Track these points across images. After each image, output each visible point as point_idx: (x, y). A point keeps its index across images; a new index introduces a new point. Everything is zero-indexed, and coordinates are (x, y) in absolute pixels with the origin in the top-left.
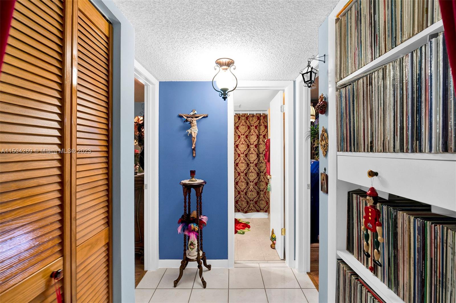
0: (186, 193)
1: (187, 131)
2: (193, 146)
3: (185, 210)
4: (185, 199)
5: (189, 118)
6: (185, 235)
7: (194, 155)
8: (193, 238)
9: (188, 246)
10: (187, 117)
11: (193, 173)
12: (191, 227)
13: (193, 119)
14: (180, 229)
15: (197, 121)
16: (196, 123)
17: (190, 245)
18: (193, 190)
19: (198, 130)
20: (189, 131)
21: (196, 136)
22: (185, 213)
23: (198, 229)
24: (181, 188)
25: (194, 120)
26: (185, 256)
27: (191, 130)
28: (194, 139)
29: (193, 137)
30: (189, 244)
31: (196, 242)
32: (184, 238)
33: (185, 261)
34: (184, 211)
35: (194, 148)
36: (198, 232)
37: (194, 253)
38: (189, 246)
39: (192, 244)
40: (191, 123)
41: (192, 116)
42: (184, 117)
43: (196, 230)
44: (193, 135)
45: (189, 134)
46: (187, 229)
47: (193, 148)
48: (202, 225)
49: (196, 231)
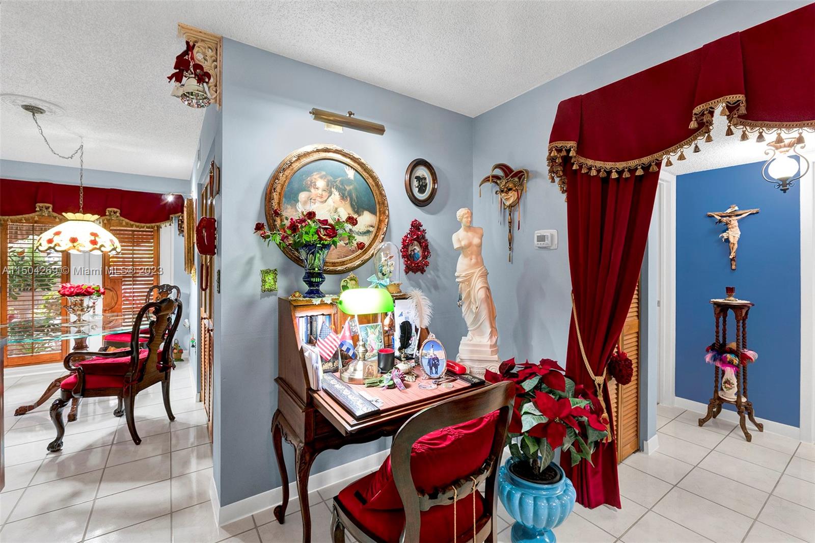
0: (718, 314)
1: (720, 236)
2: (732, 254)
3: (717, 336)
4: (717, 323)
5: (724, 219)
6: (717, 368)
7: (734, 267)
8: (730, 374)
9: (721, 384)
10: (721, 216)
11: (730, 291)
12: (726, 358)
13: (730, 219)
14: (708, 357)
15: (739, 221)
16: (737, 224)
17: (726, 382)
18: (730, 312)
19: (740, 233)
20: (725, 235)
21: (738, 242)
22: (717, 340)
23: (739, 362)
24: (712, 308)
25: (733, 220)
26: (716, 394)
27: (728, 233)
28: (734, 245)
29: (732, 243)
30: (723, 382)
31: (734, 380)
32: (716, 370)
33: (717, 400)
34: (715, 337)
35: (733, 258)
36: (737, 367)
37: (731, 395)
38: (723, 384)
39: (727, 382)
40: (727, 224)
41: (730, 214)
42: (716, 216)
43: (736, 363)
44: (731, 240)
45: (725, 240)
46: (721, 360)
47: (731, 257)
48: (745, 360)
49: (734, 363)
